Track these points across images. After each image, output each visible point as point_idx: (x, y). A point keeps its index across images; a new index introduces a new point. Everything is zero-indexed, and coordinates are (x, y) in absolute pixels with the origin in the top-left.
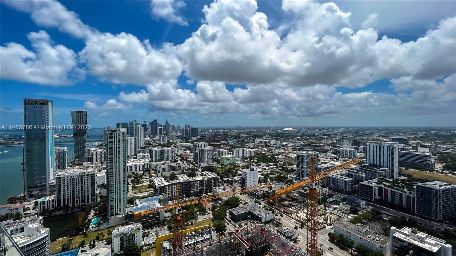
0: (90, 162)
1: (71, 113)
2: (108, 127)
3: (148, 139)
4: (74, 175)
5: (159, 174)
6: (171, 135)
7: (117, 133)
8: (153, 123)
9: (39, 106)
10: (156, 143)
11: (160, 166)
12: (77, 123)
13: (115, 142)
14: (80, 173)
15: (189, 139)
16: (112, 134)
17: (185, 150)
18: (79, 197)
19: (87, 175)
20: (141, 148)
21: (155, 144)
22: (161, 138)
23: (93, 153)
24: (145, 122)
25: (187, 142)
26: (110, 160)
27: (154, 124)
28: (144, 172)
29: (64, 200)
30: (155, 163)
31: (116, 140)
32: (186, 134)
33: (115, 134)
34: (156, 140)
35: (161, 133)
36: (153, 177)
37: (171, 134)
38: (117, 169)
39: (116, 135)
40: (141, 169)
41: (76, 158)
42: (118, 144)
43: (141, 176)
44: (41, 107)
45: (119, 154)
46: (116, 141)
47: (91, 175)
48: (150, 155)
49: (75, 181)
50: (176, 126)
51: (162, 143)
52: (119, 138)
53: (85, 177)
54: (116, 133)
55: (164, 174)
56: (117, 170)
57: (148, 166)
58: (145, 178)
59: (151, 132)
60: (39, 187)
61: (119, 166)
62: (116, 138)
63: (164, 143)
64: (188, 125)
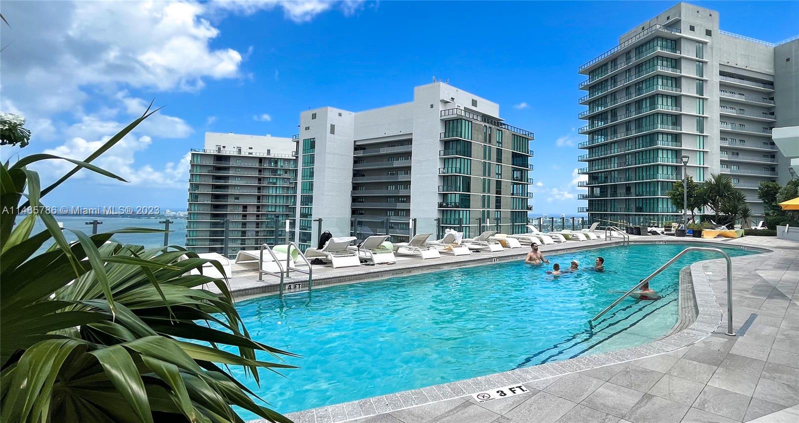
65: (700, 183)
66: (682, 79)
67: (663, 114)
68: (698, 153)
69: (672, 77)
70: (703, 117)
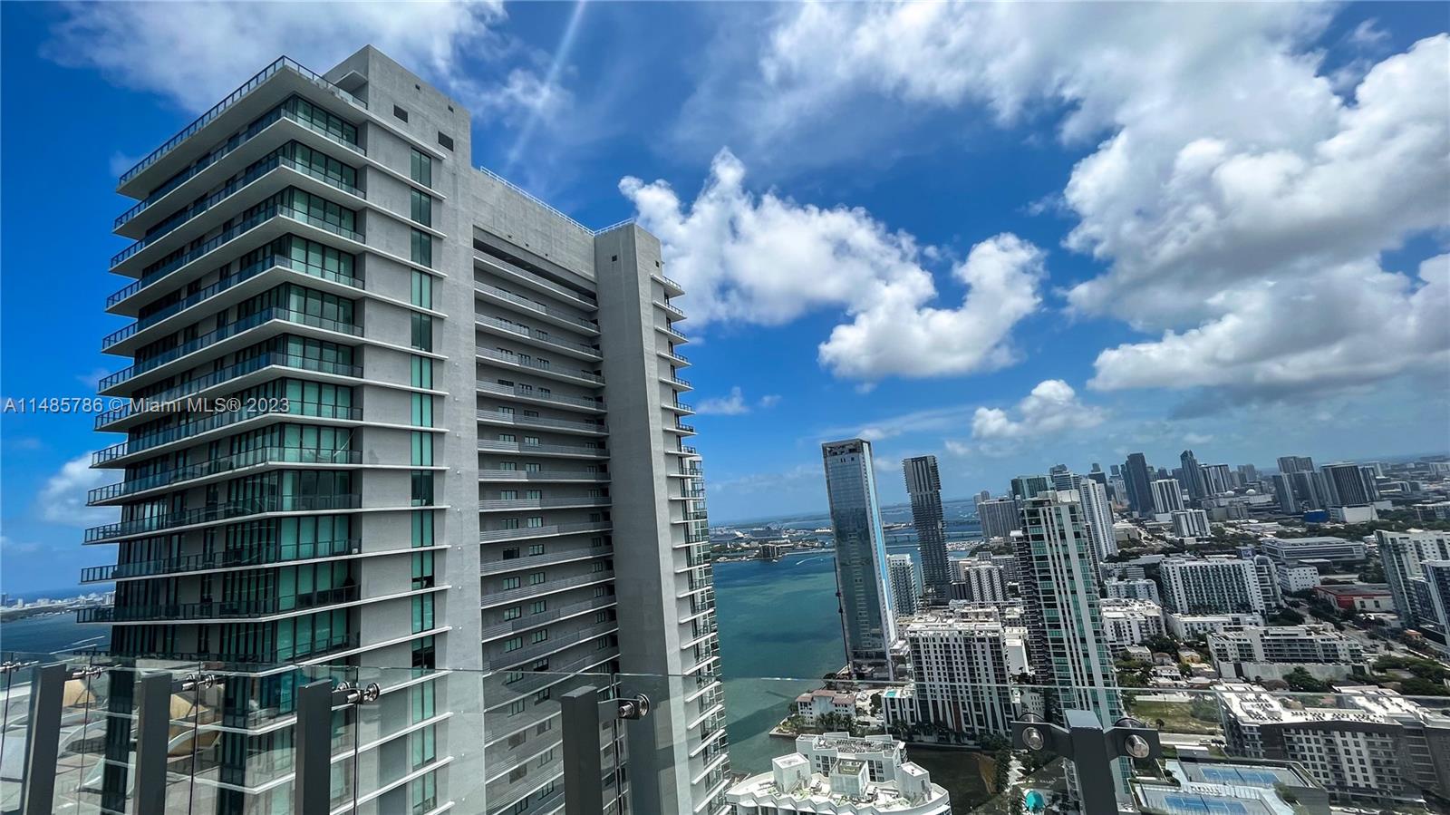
0: (966, 598)
1: (901, 466)
2: (985, 496)
3: (1122, 525)
4: (947, 635)
5: (1228, 669)
6: (1219, 506)
7: (1052, 508)
8: (1130, 466)
9: (848, 457)
10: (1163, 539)
11: (1222, 632)
12: (919, 490)
13: (1049, 539)
14: (960, 632)
15: (1325, 517)
16: (1035, 513)
17: (1322, 569)
18: (969, 703)
19: (979, 640)
20: (1111, 559)
21: (1159, 544)
22: (1179, 520)
23: (968, 573)
24: (1095, 466)
25: (1313, 532)
26: (1045, 599)
27: (1136, 469)
28: (1154, 649)
29: (935, 703)
30: (1189, 619)
31: (1054, 531)
32: (1296, 499)
33: (1044, 512)
34: (1159, 530)
35: (1171, 504)
36: (1198, 675)
37: (1218, 503)
38: (1073, 628)
39: (1050, 514)
40: (1137, 639)
41: (929, 585)
42: (1060, 546)
43: (1146, 666)
44: (853, 459)
45: (1071, 578)
46: (1054, 534)
47: (990, 640)
48: (1155, 586)
49: (953, 655)
50: (1233, 469)
51: (1190, 541)
52: (1060, 525)
53: (974, 646)
54: (1049, 509)
55: (1250, 669)
56: (1074, 635)
57: (1164, 629)
58: (1166, 677)
59: (1130, 499)
60: (871, 657)
61: (1079, 621)
62: (1053, 526)
63: (1198, 540)
64: (1295, 458)
65: (422, 471)
66: (368, 213)
67: (306, 289)
68: (416, 401)
69: (341, 207)
70: (431, 317)
